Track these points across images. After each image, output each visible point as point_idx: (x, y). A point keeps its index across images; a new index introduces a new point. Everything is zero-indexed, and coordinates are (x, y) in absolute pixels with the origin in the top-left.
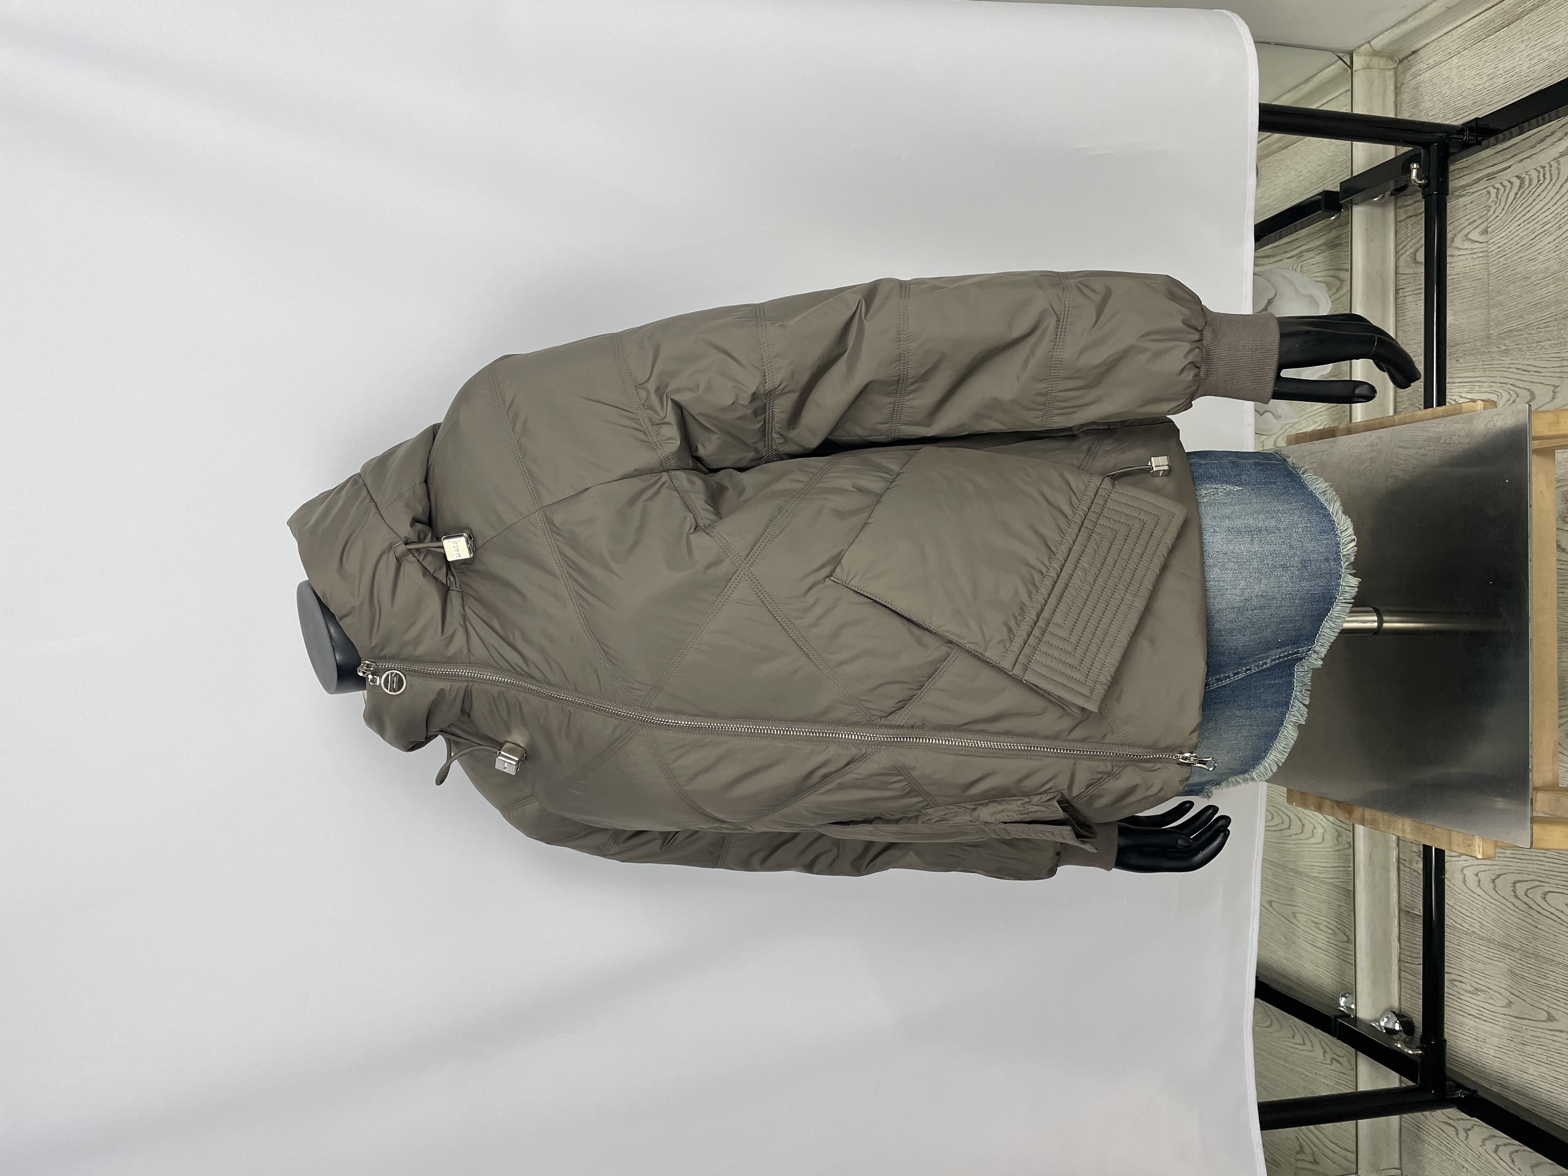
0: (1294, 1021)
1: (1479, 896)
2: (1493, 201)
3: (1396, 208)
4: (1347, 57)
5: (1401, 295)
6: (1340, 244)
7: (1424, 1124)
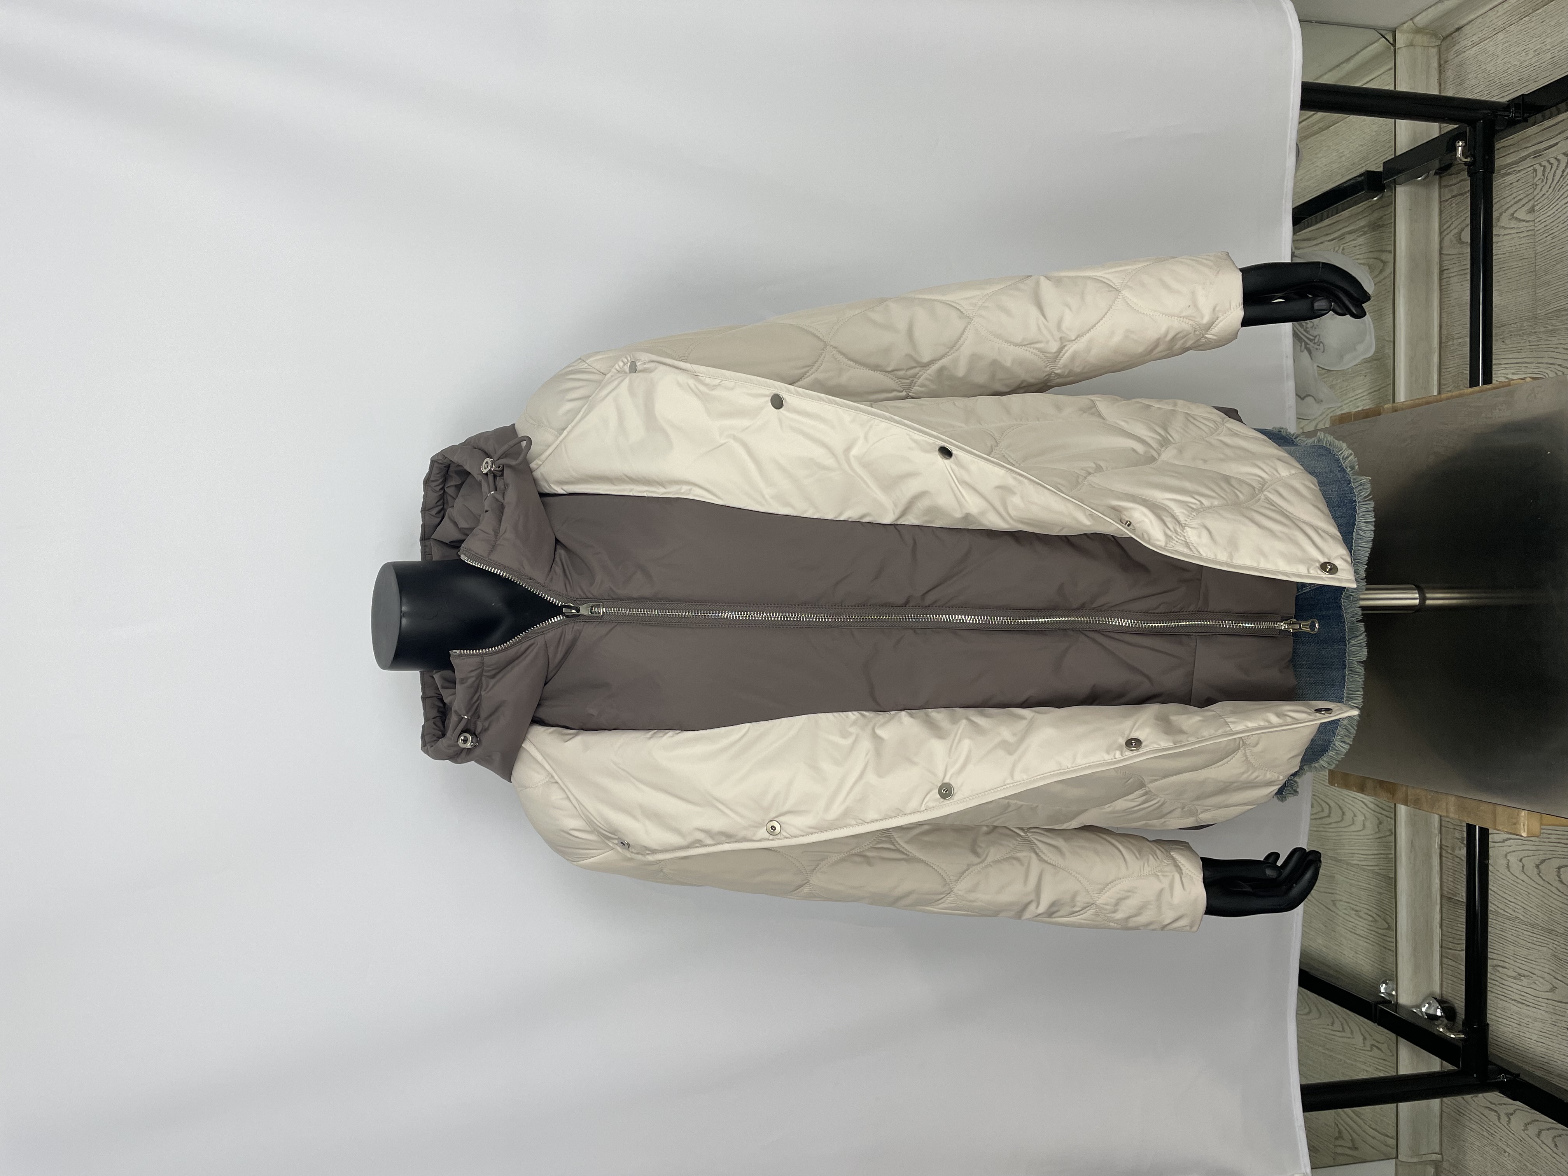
0: (1334, 1008)
1: (1522, 881)
2: (1540, 179)
3: (1440, 187)
4: (1389, 35)
5: (1445, 276)
6: (1383, 226)
7: (1467, 1110)
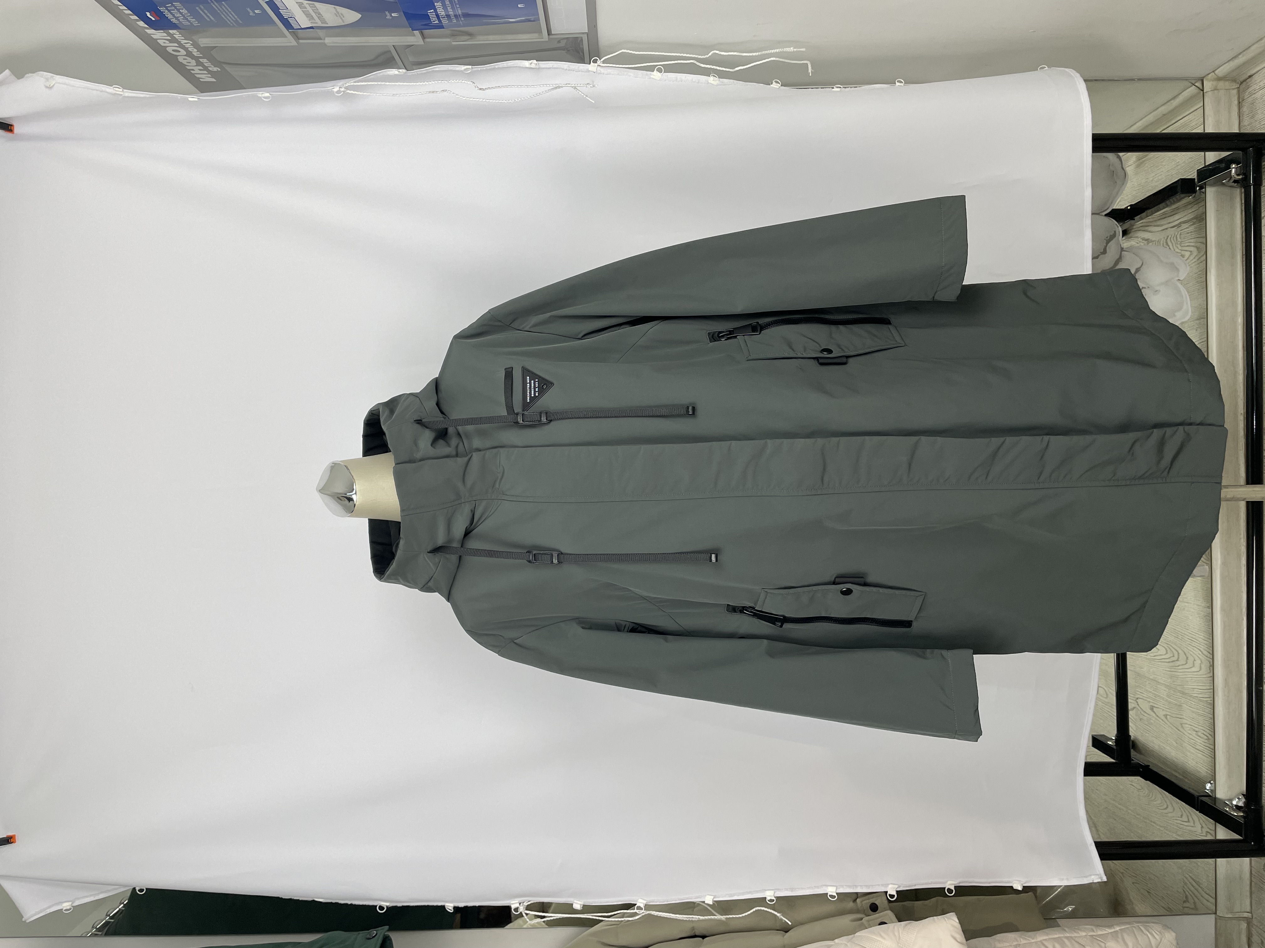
4: (1198, 83)
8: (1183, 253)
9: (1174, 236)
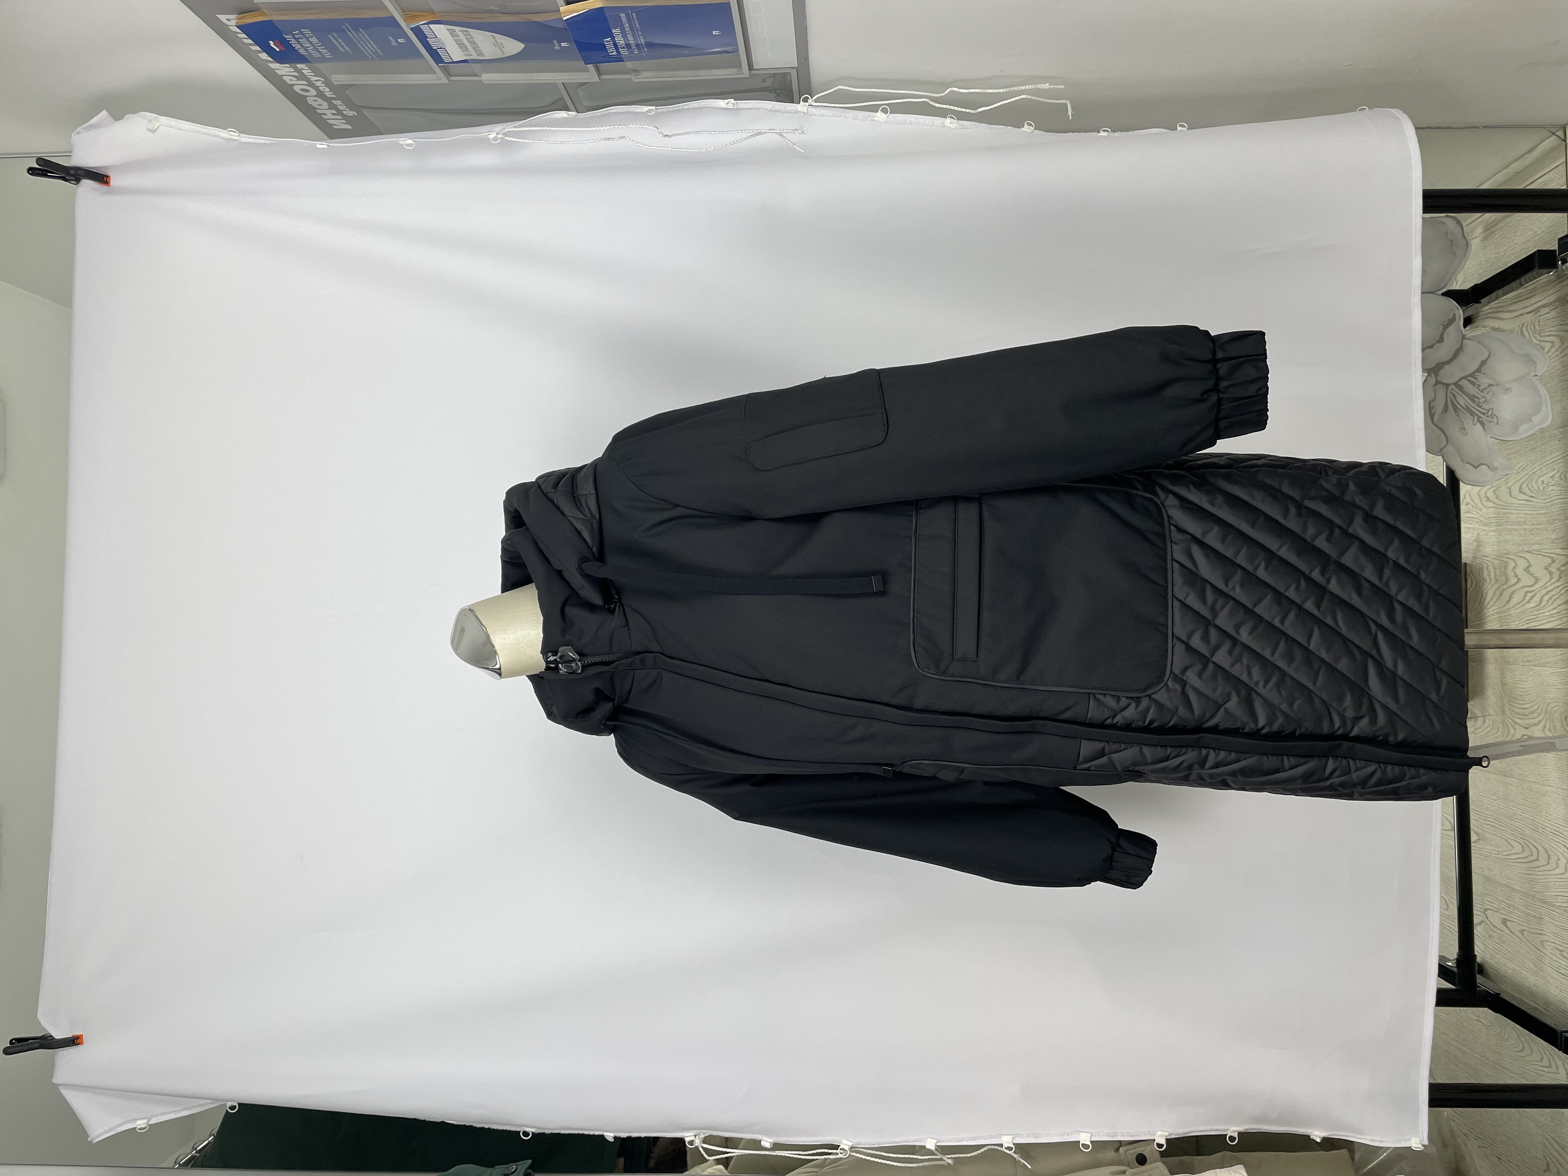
4: (1559, 131)
8: (1543, 344)
9: (1531, 324)
